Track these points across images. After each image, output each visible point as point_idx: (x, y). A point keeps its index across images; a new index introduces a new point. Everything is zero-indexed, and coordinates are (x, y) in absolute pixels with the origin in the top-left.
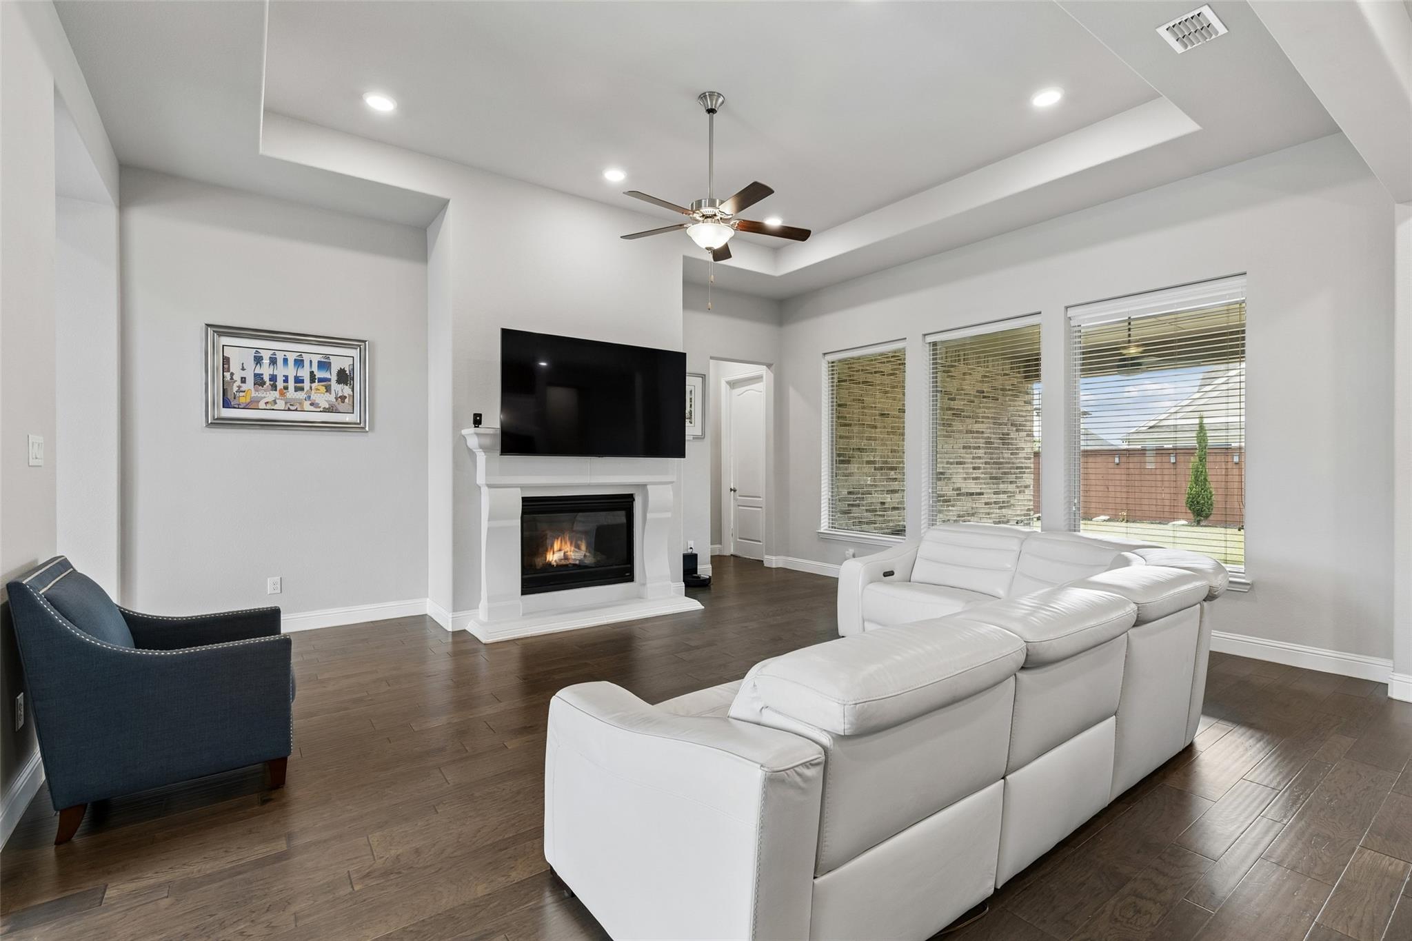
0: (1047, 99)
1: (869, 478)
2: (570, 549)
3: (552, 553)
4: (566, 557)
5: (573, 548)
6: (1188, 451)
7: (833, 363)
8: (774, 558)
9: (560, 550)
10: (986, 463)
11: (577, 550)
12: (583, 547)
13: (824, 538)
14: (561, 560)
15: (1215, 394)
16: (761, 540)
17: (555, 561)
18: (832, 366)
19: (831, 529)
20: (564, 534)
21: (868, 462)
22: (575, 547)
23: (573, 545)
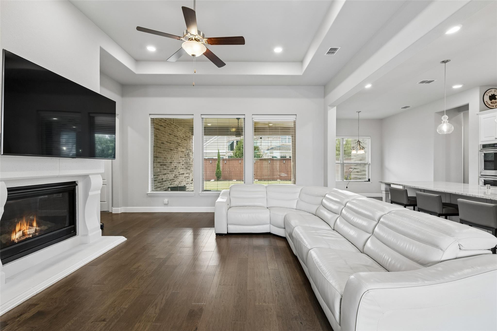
0: (278, 50)
1: (159, 169)
2: (26, 228)
3: (15, 234)
4: (24, 234)
5: (28, 227)
6: (215, 160)
7: (153, 119)
8: (119, 208)
9: (20, 230)
10: (185, 163)
11: (31, 227)
12: (35, 224)
13: (150, 196)
14: (20, 237)
15: (213, 141)
16: (106, 201)
17: (17, 239)
18: (153, 120)
19: (152, 191)
20: (22, 219)
21: (159, 162)
22: (30, 226)
23: (28, 224)
